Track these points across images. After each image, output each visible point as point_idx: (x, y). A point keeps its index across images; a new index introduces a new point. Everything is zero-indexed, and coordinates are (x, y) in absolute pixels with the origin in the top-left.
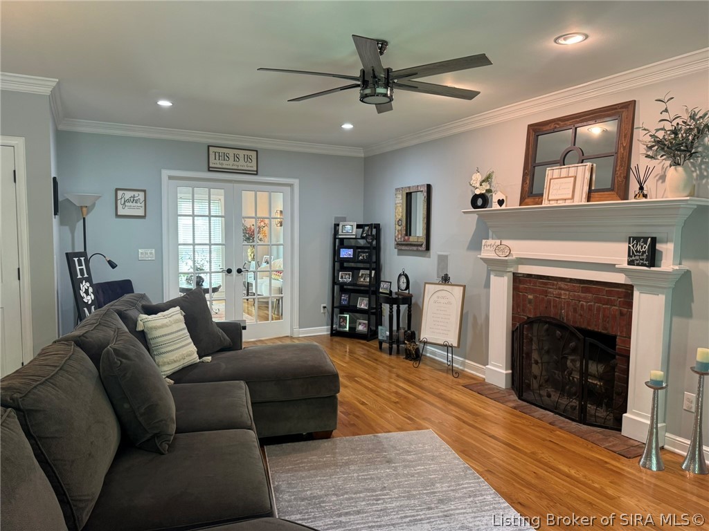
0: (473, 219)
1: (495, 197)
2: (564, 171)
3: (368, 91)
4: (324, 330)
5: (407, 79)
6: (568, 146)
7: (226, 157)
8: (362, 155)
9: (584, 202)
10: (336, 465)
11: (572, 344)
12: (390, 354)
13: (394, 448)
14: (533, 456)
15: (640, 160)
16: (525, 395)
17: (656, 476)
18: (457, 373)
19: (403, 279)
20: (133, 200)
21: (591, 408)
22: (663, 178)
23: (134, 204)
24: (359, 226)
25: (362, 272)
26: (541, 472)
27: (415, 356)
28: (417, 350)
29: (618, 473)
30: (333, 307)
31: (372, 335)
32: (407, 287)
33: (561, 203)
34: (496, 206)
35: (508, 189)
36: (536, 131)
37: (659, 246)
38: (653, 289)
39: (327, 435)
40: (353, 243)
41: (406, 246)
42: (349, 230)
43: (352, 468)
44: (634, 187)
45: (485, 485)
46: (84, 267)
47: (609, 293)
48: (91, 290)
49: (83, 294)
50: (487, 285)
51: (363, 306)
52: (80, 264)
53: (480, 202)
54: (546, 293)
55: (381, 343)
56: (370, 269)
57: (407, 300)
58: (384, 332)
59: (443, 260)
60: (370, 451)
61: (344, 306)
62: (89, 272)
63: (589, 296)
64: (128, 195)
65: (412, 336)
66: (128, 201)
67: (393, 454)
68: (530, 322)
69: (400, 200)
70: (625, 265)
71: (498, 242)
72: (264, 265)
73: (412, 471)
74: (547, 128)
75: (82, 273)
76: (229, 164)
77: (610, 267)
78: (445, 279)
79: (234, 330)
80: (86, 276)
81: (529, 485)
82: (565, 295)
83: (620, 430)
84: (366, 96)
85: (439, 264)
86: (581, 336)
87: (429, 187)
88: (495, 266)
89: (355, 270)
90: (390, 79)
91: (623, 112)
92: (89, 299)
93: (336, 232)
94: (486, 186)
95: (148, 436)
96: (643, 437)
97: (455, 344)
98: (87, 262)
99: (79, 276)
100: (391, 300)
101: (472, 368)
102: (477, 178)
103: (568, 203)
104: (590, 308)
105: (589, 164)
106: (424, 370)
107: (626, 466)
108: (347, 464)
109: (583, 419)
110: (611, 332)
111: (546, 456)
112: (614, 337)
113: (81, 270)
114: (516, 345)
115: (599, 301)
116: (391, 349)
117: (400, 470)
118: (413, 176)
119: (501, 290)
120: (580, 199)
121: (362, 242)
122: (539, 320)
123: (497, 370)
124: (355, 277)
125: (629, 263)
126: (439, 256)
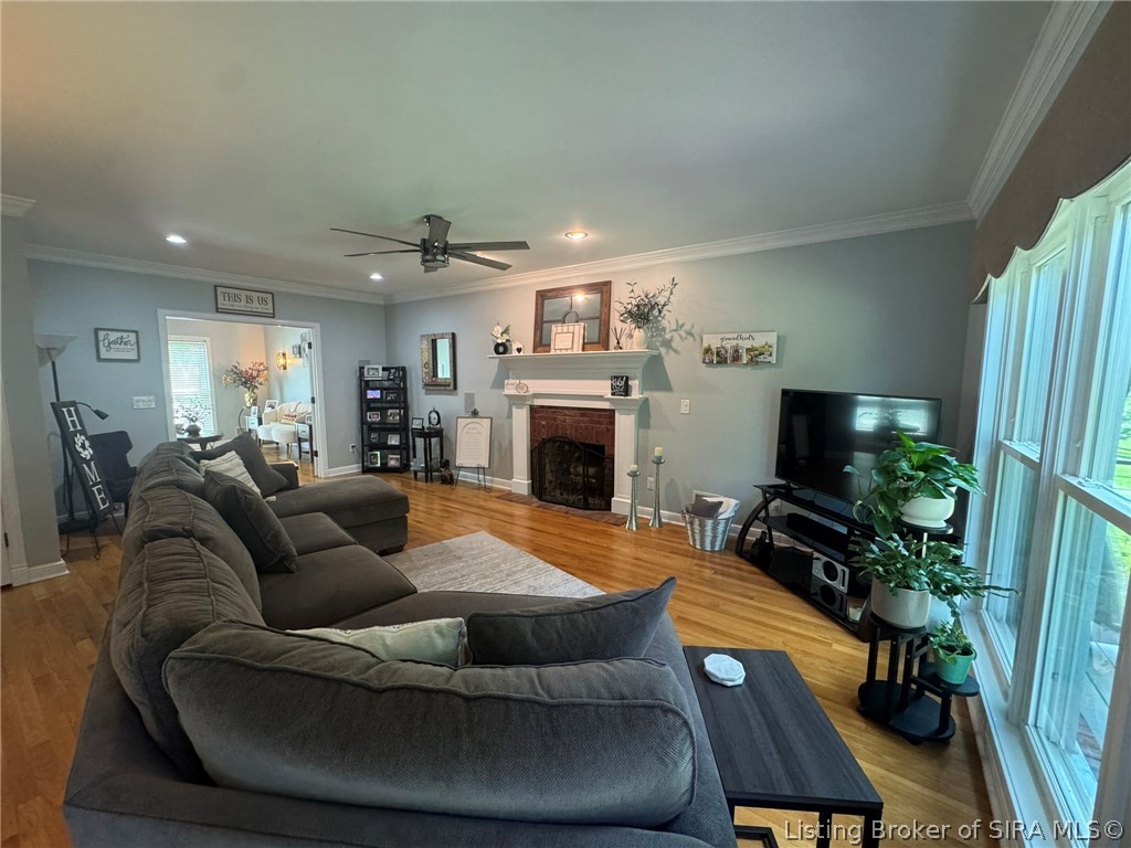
0: (493, 363)
1: (515, 346)
2: (565, 329)
3: (428, 257)
4: (355, 468)
5: (462, 251)
6: (567, 309)
7: (237, 298)
8: (382, 303)
9: (580, 352)
10: (416, 568)
11: (577, 455)
12: (427, 481)
13: (460, 549)
14: (560, 535)
15: (616, 322)
16: (544, 497)
17: (636, 533)
18: (488, 490)
19: (434, 415)
20: (121, 341)
21: (590, 500)
22: (631, 336)
23: (122, 346)
24: (384, 369)
25: (390, 411)
26: (569, 544)
27: (449, 480)
28: (451, 476)
29: (612, 535)
30: (363, 446)
31: (404, 468)
32: (439, 422)
33: (564, 352)
34: (515, 353)
35: (523, 340)
36: (542, 296)
37: (630, 382)
38: (628, 412)
39: (399, 549)
40: (378, 385)
41: (434, 385)
42: (376, 373)
43: (431, 567)
44: (613, 342)
45: (536, 559)
46: (75, 418)
47: (600, 416)
48: (87, 444)
49: (80, 450)
50: (510, 416)
51: (393, 443)
52: (71, 416)
53: (501, 349)
54: (555, 419)
55: (416, 473)
56: (400, 408)
57: (439, 433)
58: (418, 463)
59: (470, 398)
60: (440, 554)
61: (375, 444)
62: (81, 424)
63: (586, 419)
64: (113, 336)
65: (446, 464)
66: (115, 342)
67: (460, 553)
68: (544, 442)
69: (426, 345)
70: (610, 396)
71: (518, 381)
73: (480, 560)
74: (550, 294)
75: (75, 426)
76: (242, 305)
77: (600, 398)
78: (475, 414)
80: (79, 428)
81: (564, 553)
82: (569, 420)
83: (610, 510)
84: (427, 261)
85: (466, 401)
86: (582, 447)
87: (453, 335)
88: (515, 400)
89: (383, 410)
90: (447, 250)
91: (603, 289)
92: (87, 454)
93: (362, 374)
94: (506, 337)
96: (626, 512)
97: (487, 466)
98: (77, 411)
99: (72, 429)
100: (422, 433)
101: (499, 484)
102: (498, 330)
103: (569, 352)
104: (587, 428)
105: (582, 324)
106: (460, 490)
107: (615, 530)
108: (426, 566)
109: (586, 507)
110: (602, 444)
111: (569, 534)
112: (603, 447)
113: (73, 422)
114: (535, 461)
115: (592, 422)
116: (427, 477)
117: (470, 562)
118: (438, 323)
119: (521, 419)
120: (578, 350)
121: (386, 384)
122: (552, 440)
123: (520, 482)
124: (384, 416)
125: (613, 394)
126: (466, 394)
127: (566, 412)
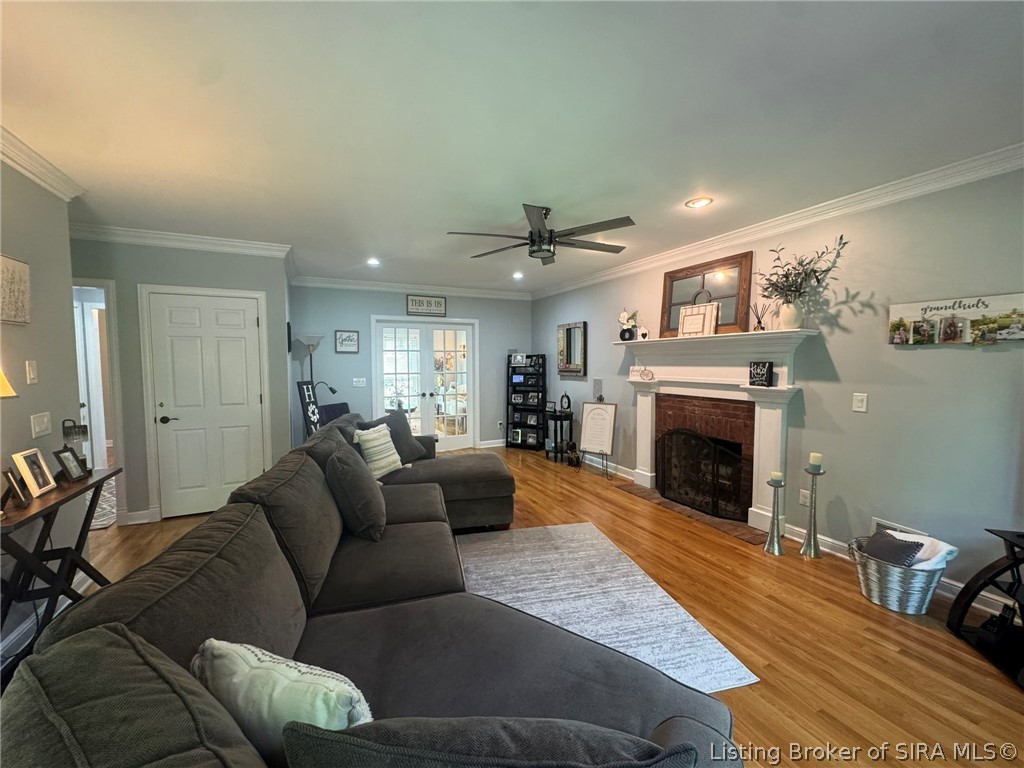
0: (621, 350)
1: (640, 332)
2: (695, 309)
3: (535, 248)
4: (500, 443)
5: (567, 238)
6: (699, 289)
7: (421, 303)
8: (530, 299)
9: (712, 335)
10: (513, 551)
11: (705, 451)
12: (556, 461)
13: (561, 537)
14: (674, 543)
15: (758, 300)
16: (667, 494)
17: (780, 561)
18: (611, 477)
19: (565, 400)
20: (349, 339)
21: (722, 503)
22: (777, 313)
23: (350, 342)
24: (528, 357)
25: (531, 394)
26: (682, 557)
27: (576, 463)
28: (578, 458)
29: (746, 557)
30: (508, 424)
31: (540, 446)
32: (569, 406)
33: (693, 336)
34: (640, 339)
35: (650, 324)
36: (671, 278)
37: (775, 370)
38: (771, 405)
39: (505, 527)
40: (523, 370)
41: (567, 372)
42: (520, 359)
43: (527, 553)
44: (753, 321)
45: (636, 567)
46: (311, 393)
47: (735, 409)
48: (316, 411)
49: (310, 415)
50: (635, 404)
51: (532, 423)
52: (308, 391)
53: (627, 335)
54: (682, 409)
55: (547, 453)
56: (538, 392)
57: (569, 417)
58: (550, 444)
59: (598, 383)
60: (540, 540)
61: (517, 423)
62: (315, 398)
63: (719, 411)
64: (345, 335)
65: (573, 447)
66: (345, 340)
67: (559, 542)
68: (670, 433)
69: (562, 335)
70: (748, 386)
71: (643, 368)
72: (451, 389)
73: (576, 556)
74: (680, 275)
75: (310, 398)
76: (423, 309)
77: (736, 388)
78: (600, 400)
79: (429, 443)
80: (313, 400)
81: (673, 567)
82: (698, 411)
83: (747, 521)
84: (534, 252)
85: (595, 387)
86: (713, 445)
87: (585, 324)
88: (641, 388)
89: (525, 393)
90: (553, 238)
91: (743, 261)
92: (315, 418)
93: (509, 362)
94: (632, 323)
95: (365, 527)
96: (766, 527)
97: (609, 453)
98: (313, 388)
99: (308, 400)
100: (556, 417)
101: (623, 472)
102: (624, 316)
103: (699, 335)
104: (719, 421)
105: (716, 303)
106: (584, 474)
107: (754, 552)
108: (522, 550)
109: (715, 512)
110: (738, 441)
111: (687, 544)
112: (740, 445)
113: (309, 395)
114: (659, 453)
115: (727, 415)
116: (556, 457)
117: (566, 555)
118: (572, 315)
119: (645, 407)
120: (709, 332)
121: (531, 370)
122: (677, 432)
123: (643, 473)
124: (525, 398)
125: (751, 384)
126: (595, 380)
127: (696, 402)
